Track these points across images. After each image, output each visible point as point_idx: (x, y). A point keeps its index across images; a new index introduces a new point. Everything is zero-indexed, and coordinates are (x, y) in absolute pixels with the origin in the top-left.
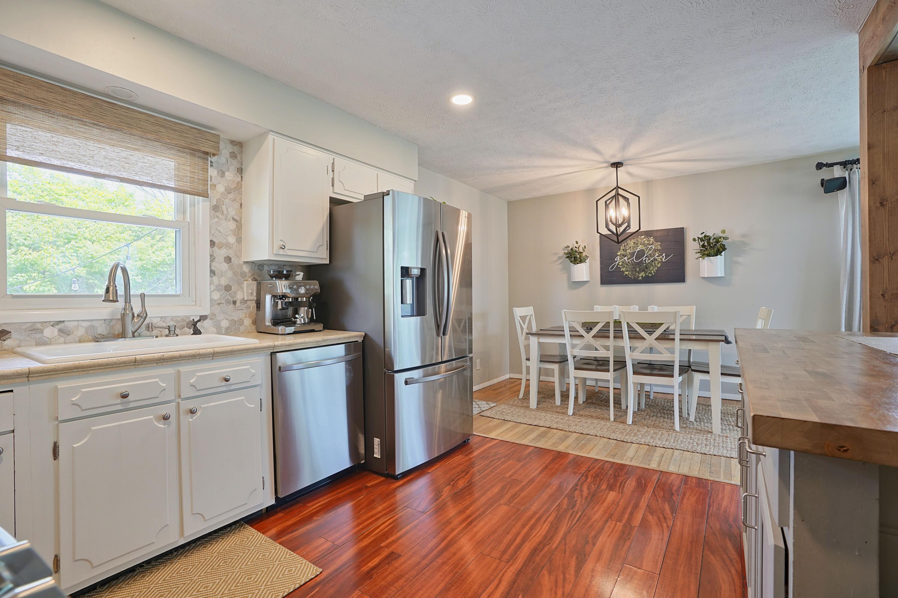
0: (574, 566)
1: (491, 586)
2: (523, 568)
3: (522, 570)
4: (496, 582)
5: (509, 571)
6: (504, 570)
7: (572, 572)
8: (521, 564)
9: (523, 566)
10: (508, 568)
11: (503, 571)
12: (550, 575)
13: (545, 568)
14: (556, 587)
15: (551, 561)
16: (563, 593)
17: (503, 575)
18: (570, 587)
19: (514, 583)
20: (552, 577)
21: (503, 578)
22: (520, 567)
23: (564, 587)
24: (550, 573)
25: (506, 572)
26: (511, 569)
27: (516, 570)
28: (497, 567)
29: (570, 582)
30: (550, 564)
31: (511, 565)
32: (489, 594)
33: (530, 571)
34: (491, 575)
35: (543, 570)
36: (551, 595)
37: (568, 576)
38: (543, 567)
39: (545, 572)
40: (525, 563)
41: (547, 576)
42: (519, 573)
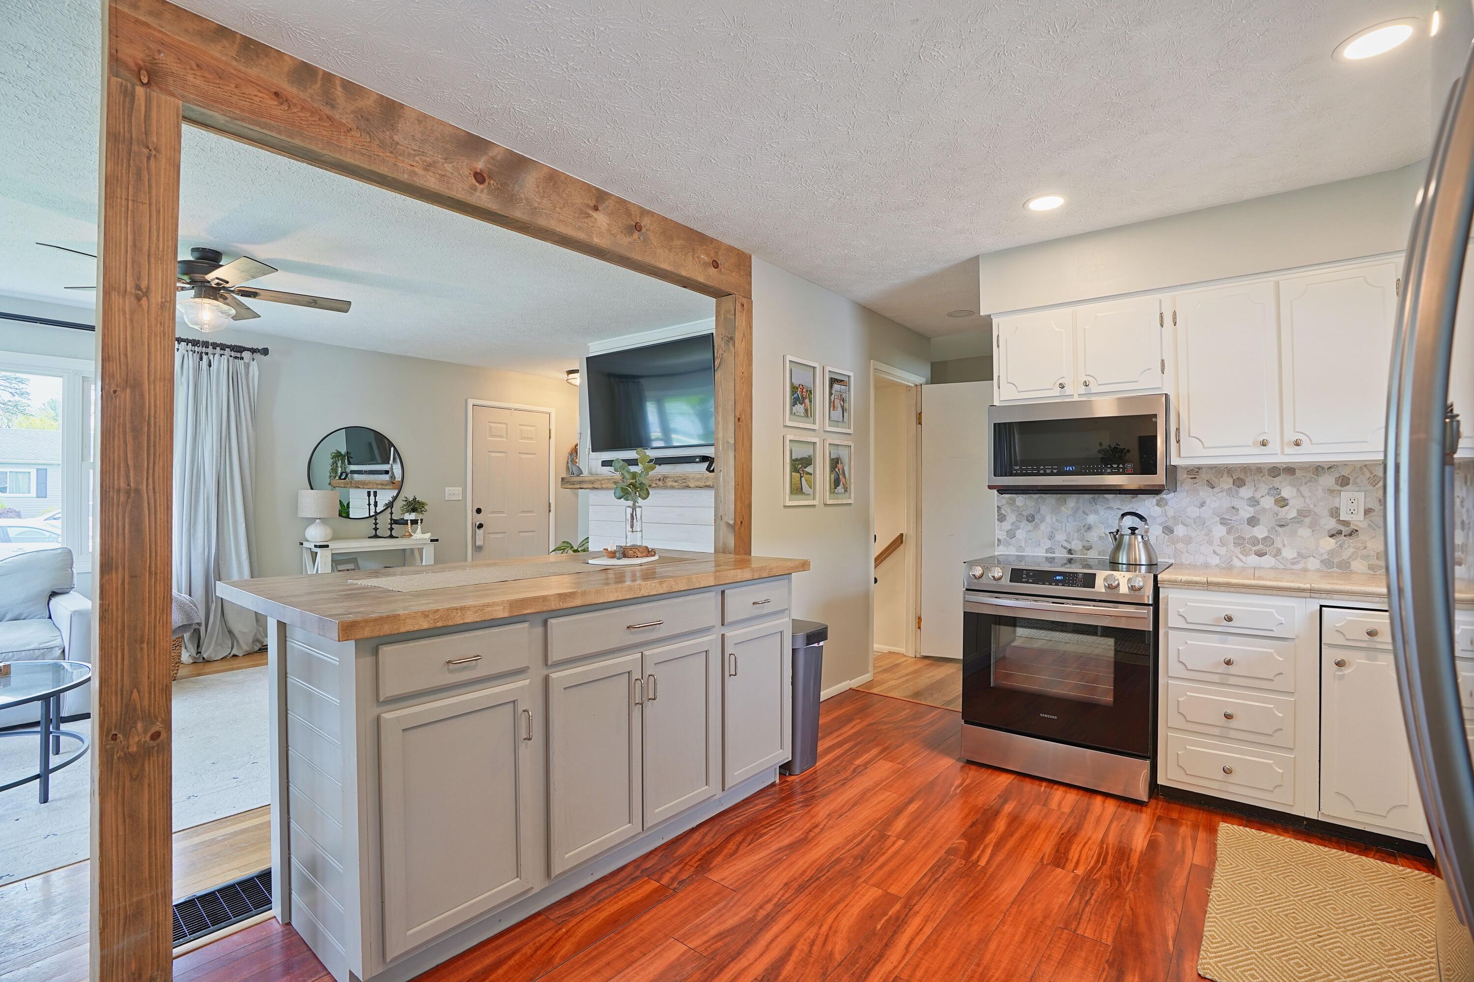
0: (789, 963)
1: (920, 943)
2: (871, 966)
3: (873, 962)
4: (914, 947)
5: (895, 964)
6: (902, 965)
7: (796, 953)
8: (873, 973)
9: (871, 970)
10: (895, 967)
11: (904, 962)
12: (831, 951)
13: (836, 964)
14: (827, 935)
15: (824, 974)
16: (820, 928)
17: (903, 957)
18: (808, 934)
19: (886, 945)
20: (830, 948)
21: (904, 952)
22: (877, 968)
23: (817, 936)
24: (831, 954)
25: (900, 962)
26: (891, 967)
27: (883, 963)
28: (914, 970)
29: (805, 940)
30: (827, 969)
31: (891, 972)
32: (921, 933)
33: (861, 961)
34: (922, 959)
35: (840, 960)
36: (837, 927)
37: (806, 948)
38: (840, 965)
39: (838, 957)
40: (868, 974)
41: (837, 951)
42: (879, 958)
